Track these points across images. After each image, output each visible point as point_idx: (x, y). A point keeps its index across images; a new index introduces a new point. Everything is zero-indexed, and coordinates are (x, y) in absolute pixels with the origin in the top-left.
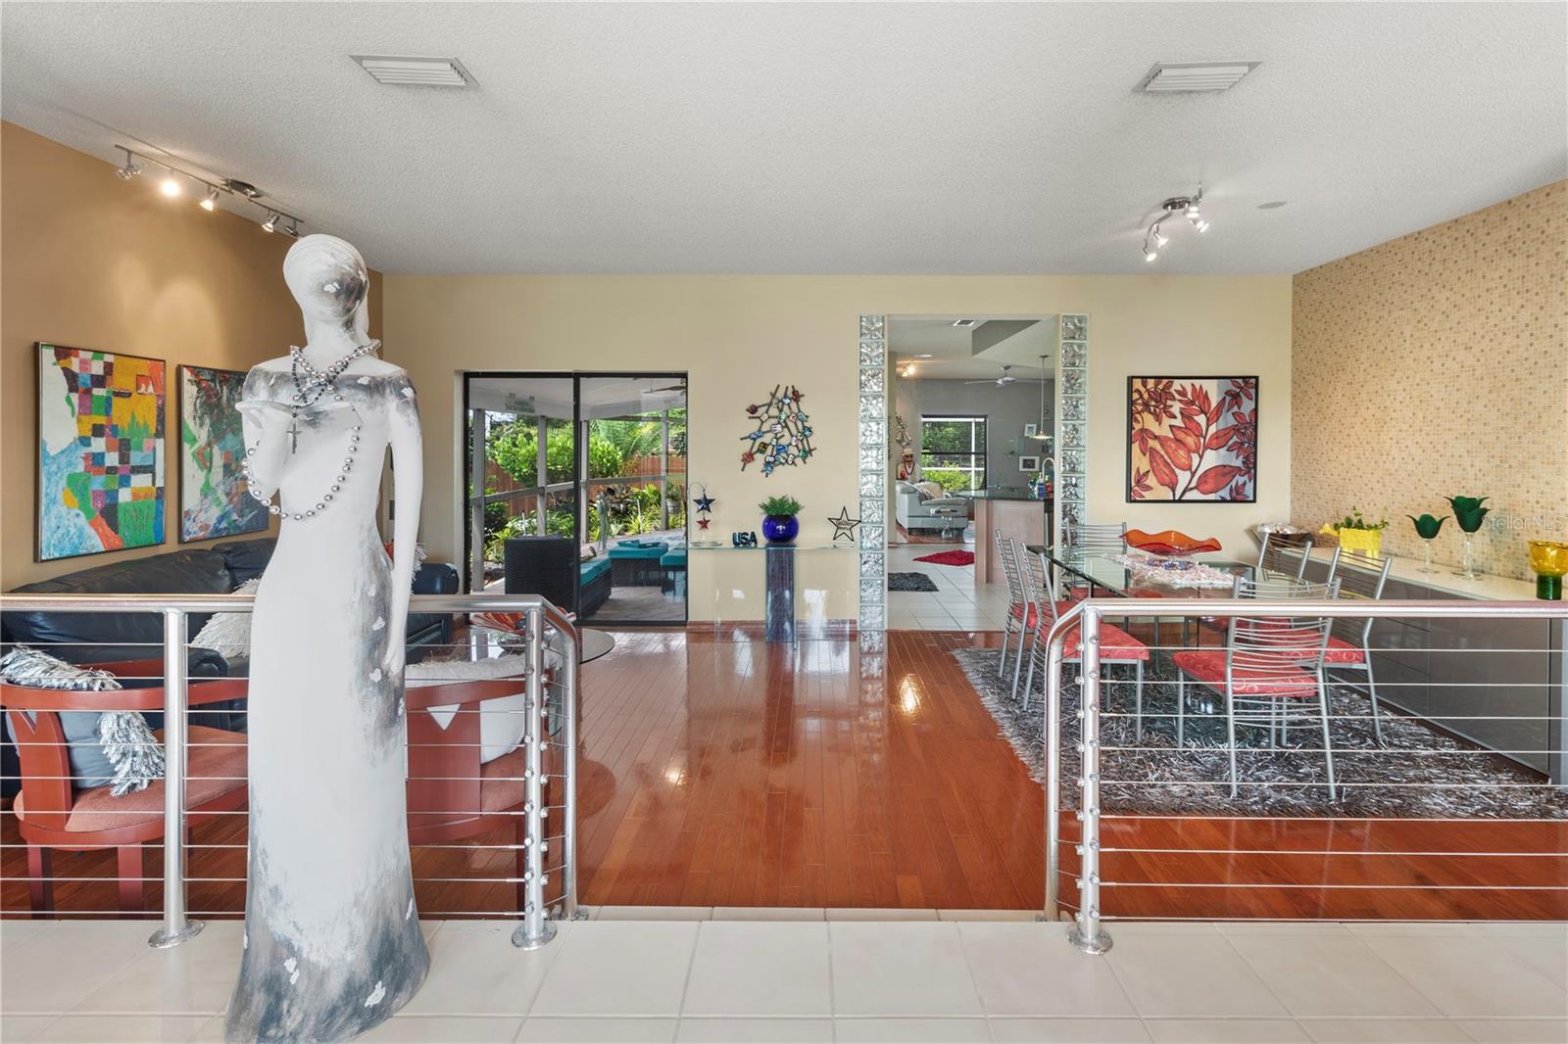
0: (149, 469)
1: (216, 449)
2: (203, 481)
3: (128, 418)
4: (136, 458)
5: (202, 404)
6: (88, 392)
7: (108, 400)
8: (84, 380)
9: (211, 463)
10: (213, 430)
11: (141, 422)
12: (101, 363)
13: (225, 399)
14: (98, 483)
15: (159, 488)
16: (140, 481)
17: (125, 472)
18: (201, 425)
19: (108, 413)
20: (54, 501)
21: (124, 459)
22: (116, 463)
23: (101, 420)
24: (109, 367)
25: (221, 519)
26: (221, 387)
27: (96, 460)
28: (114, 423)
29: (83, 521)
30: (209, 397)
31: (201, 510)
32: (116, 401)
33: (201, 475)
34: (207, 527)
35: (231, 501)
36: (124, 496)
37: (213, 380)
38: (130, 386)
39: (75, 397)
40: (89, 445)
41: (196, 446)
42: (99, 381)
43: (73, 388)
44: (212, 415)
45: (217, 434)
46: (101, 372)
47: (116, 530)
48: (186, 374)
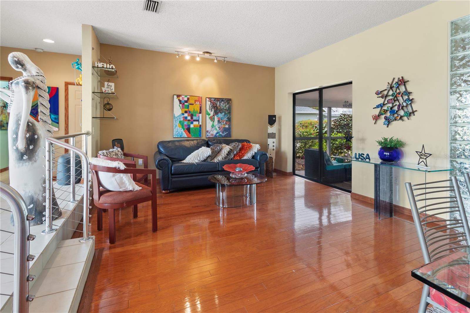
0: (198, 121)
1: (216, 117)
3: (193, 109)
4: (194, 118)
5: (212, 106)
6: (184, 104)
7: (188, 106)
8: (183, 101)
9: (214, 120)
10: (215, 112)
11: (196, 110)
13: (218, 105)
14: (186, 123)
15: (200, 125)
16: (196, 123)
17: (192, 121)
18: (211, 111)
19: (188, 108)
20: (176, 126)
21: (192, 118)
22: (190, 119)
23: (187, 110)
24: (188, 99)
25: (217, 133)
26: (217, 102)
27: (185, 118)
28: (190, 110)
29: (182, 130)
30: (213, 104)
31: (211, 131)
32: (190, 106)
33: (211, 123)
34: (213, 135)
35: (220, 129)
36: (192, 126)
37: (215, 100)
38: (193, 102)
39: (181, 105)
40: (184, 115)
41: (210, 116)
42: (186, 102)
43: (180, 103)
44: (214, 109)
45: (216, 113)
46: (186, 100)
47: (190, 133)
48: (207, 99)
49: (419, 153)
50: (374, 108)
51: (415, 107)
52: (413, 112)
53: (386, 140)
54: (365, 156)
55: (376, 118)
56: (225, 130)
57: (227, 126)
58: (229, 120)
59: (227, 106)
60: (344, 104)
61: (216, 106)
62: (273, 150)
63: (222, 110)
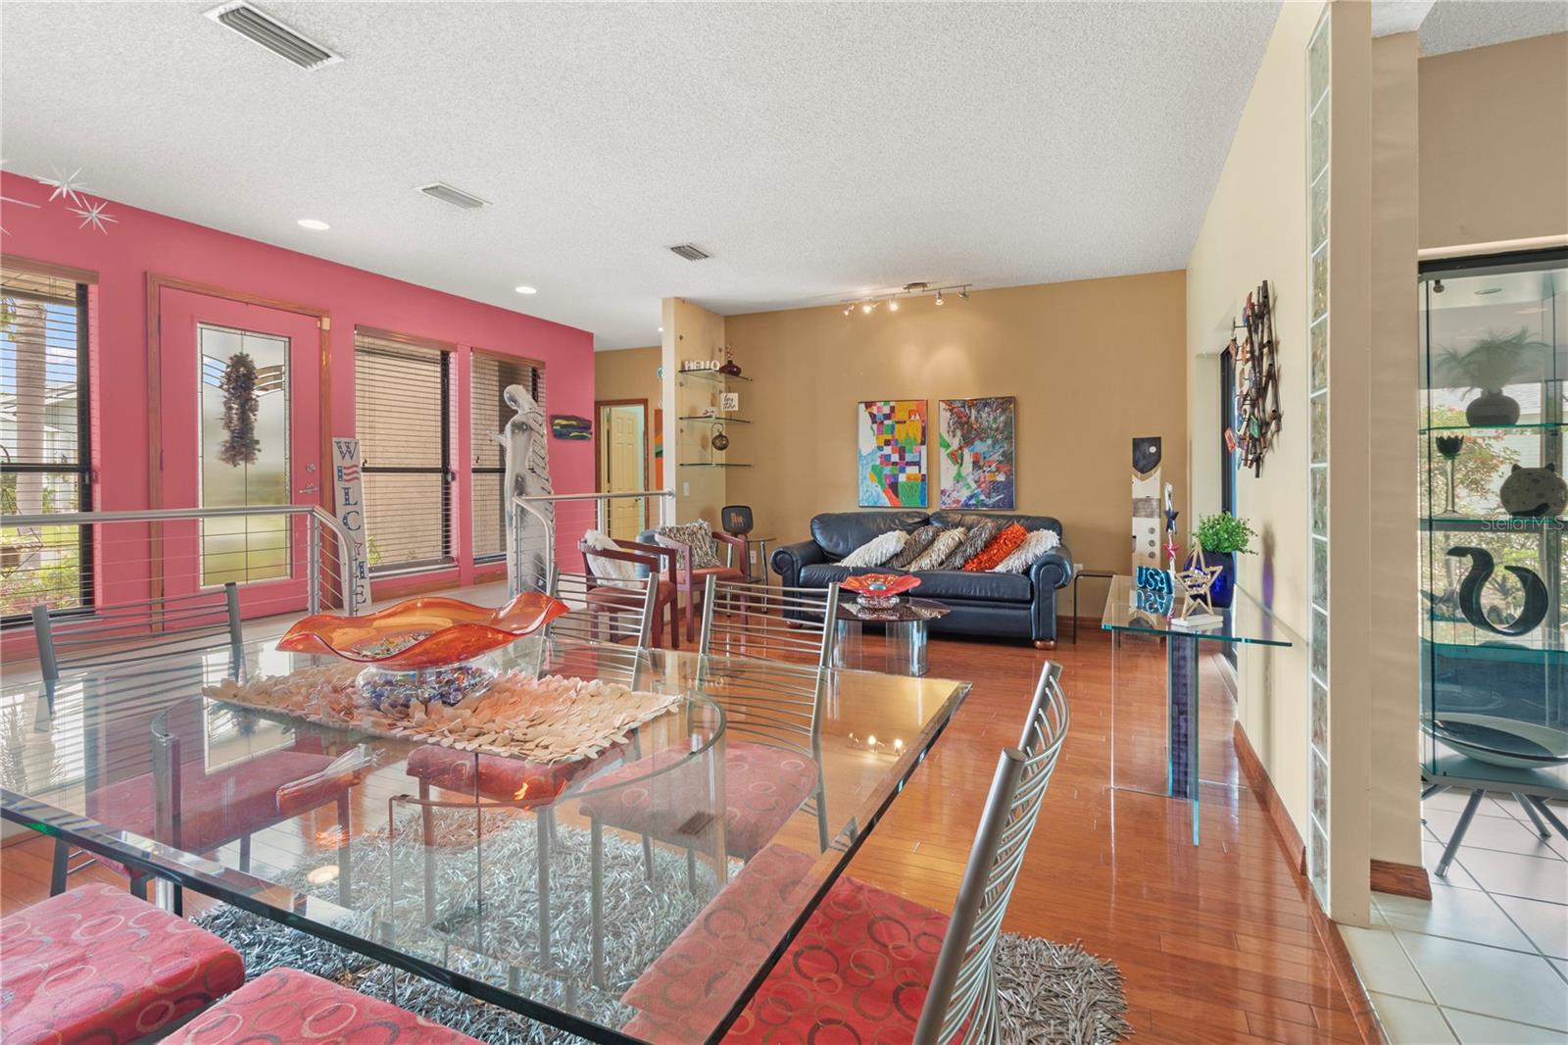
0: (918, 464)
1: (966, 451)
2: (956, 472)
3: (904, 435)
4: (908, 457)
5: (954, 424)
6: (882, 423)
7: (893, 427)
8: (880, 417)
9: (962, 460)
10: (964, 440)
11: (912, 437)
12: (888, 407)
13: (973, 418)
14: (887, 470)
15: (924, 475)
16: (912, 470)
17: (903, 463)
18: (954, 436)
19: (892, 433)
20: (865, 478)
21: (902, 457)
22: (897, 460)
23: (889, 437)
24: (892, 409)
25: (971, 498)
26: (970, 410)
27: (886, 459)
28: (896, 438)
29: (879, 489)
30: (960, 418)
31: (954, 491)
32: (897, 426)
33: (954, 469)
34: (958, 502)
35: (979, 487)
36: (902, 478)
37: (963, 407)
38: (906, 418)
39: (875, 426)
40: (882, 450)
42: (888, 417)
43: (874, 422)
44: (962, 429)
45: (967, 441)
46: (888, 412)
47: (897, 496)
48: (943, 405)
56: (995, 487)
57: (1001, 478)
58: (1009, 459)
59: (1002, 418)
61: (967, 423)
62: (1152, 555)
63: (984, 431)
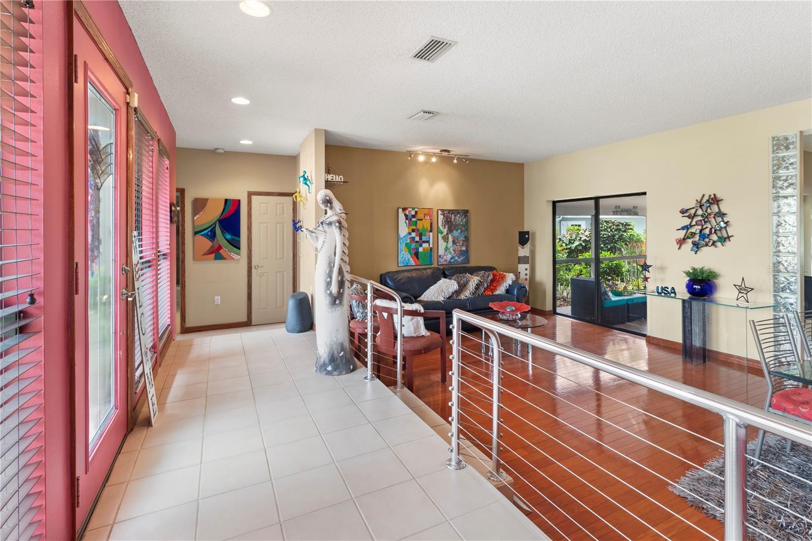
0: (428, 242)
1: (450, 236)
2: (445, 246)
3: (422, 227)
4: (424, 239)
5: (445, 221)
6: (411, 219)
7: (416, 221)
8: (410, 216)
9: (448, 239)
11: (426, 228)
12: (414, 211)
13: (453, 219)
14: (413, 245)
15: (431, 248)
16: (425, 245)
17: (421, 243)
18: (445, 228)
19: (416, 225)
20: (402, 250)
21: (421, 239)
22: (418, 240)
23: (414, 227)
24: (416, 212)
25: (451, 259)
26: (452, 215)
27: (413, 239)
28: (418, 228)
29: (409, 256)
30: (447, 219)
31: (444, 255)
32: (418, 222)
33: (445, 244)
34: (447, 261)
35: (455, 253)
36: (421, 249)
37: (449, 213)
38: (423, 217)
39: (407, 221)
40: (411, 235)
41: (443, 235)
42: (414, 216)
43: (407, 219)
44: (448, 224)
45: (450, 231)
46: (414, 214)
47: (418, 260)
48: (440, 212)
49: (737, 287)
50: (677, 230)
51: (730, 231)
52: (729, 237)
53: (694, 269)
54: (669, 290)
55: (681, 242)
56: (462, 253)
57: (464, 249)
58: (467, 239)
59: (465, 220)
60: (615, 210)
61: (450, 221)
62: (526, 279)
63: (457, 225)
